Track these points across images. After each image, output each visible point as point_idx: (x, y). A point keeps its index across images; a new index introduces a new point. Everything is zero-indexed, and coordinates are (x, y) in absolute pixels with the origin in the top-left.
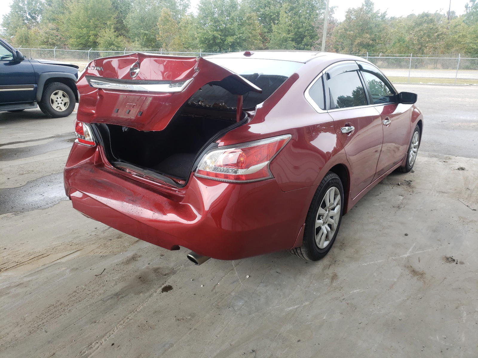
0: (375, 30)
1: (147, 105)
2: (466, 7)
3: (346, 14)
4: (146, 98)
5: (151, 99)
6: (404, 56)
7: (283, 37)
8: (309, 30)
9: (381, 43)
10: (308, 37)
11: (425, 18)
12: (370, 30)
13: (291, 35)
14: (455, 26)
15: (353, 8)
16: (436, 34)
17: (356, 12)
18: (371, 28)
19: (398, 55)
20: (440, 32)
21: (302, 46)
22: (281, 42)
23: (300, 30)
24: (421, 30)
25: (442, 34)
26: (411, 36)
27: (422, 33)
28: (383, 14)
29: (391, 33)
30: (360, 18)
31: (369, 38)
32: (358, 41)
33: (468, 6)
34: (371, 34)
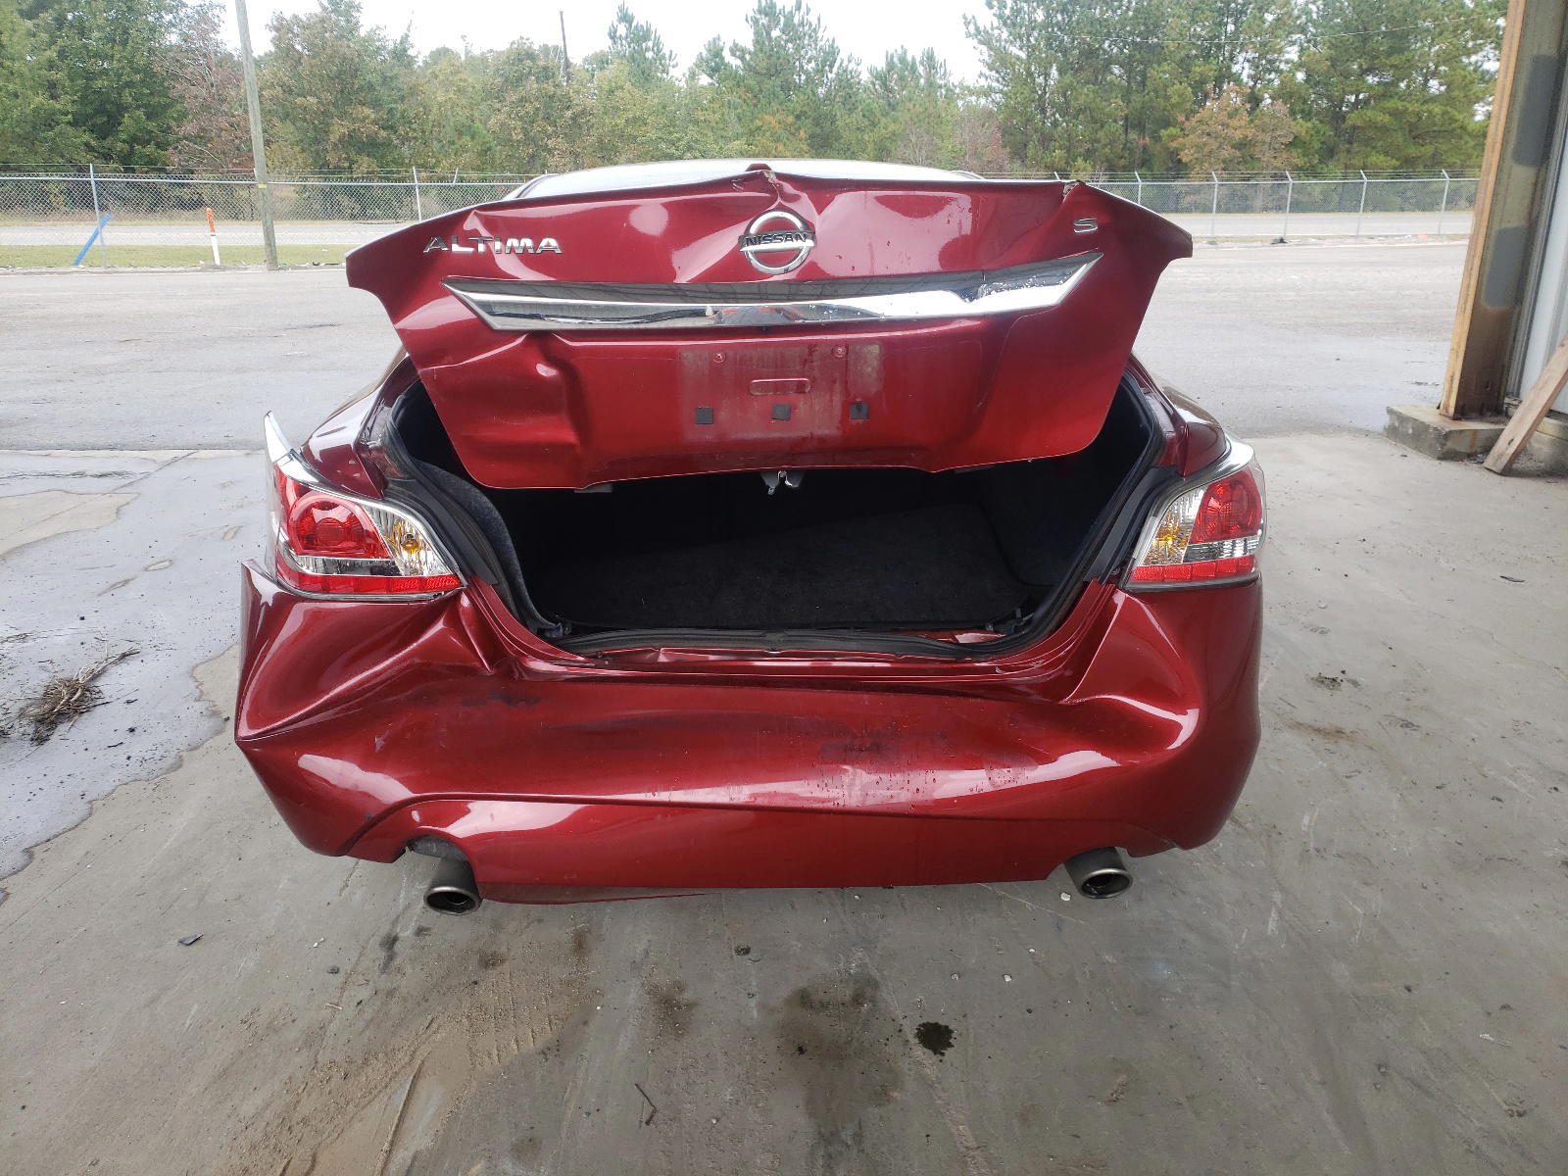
0: (383, 92)
1: (874, 375)
2: (613, 36)
3: (274, 33)
4: (847, 348)
5: (875, 349)
6: (494, 179)
7: (34, 110)
8: (133, 87)
9: (415, 138)
10: (140, 113)
11: (528, 63)
12: (368, 95)
13: (64, 103)
14: (611, 92)
15: (295, 17)
16: (569, 114)
17: (308, 31)
18: (371, 87)
19: (474, 175)
20: (580, 108)
21: (119, 144)
22: (28, 128)
23: (98, 84)
24: (522, 100)
25: (583, 112)
26: (502, 117)
27: (529, 108)
28: (398, 42)
29: (440, 105)
30: (329, 51)
31: (375, 122)
32: (339, 129)
33: (618, 34)
34: (376, 104)
